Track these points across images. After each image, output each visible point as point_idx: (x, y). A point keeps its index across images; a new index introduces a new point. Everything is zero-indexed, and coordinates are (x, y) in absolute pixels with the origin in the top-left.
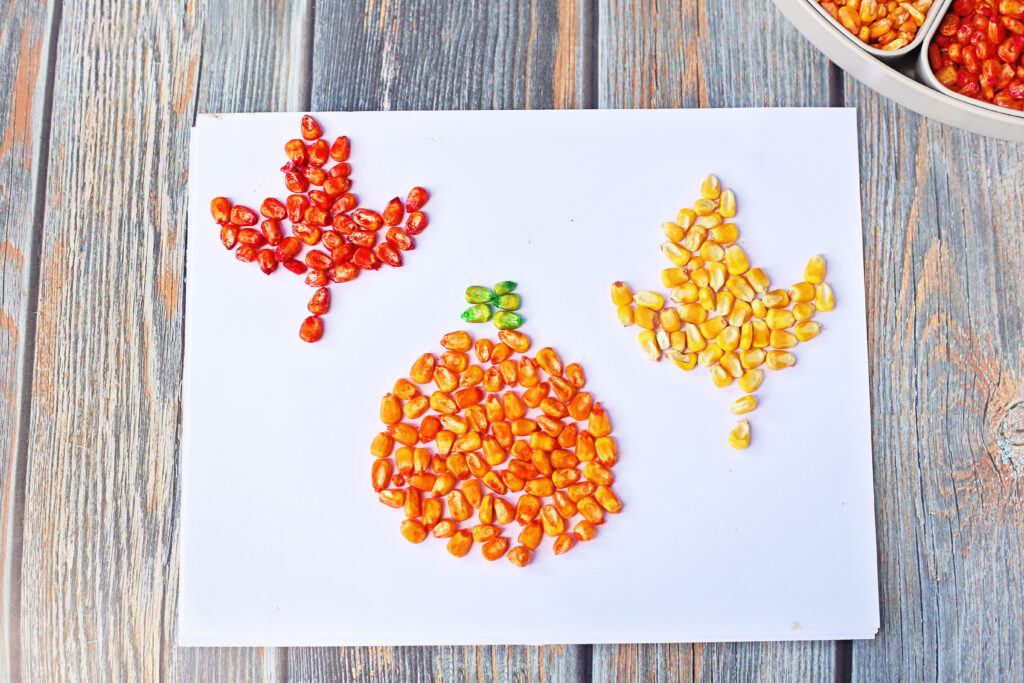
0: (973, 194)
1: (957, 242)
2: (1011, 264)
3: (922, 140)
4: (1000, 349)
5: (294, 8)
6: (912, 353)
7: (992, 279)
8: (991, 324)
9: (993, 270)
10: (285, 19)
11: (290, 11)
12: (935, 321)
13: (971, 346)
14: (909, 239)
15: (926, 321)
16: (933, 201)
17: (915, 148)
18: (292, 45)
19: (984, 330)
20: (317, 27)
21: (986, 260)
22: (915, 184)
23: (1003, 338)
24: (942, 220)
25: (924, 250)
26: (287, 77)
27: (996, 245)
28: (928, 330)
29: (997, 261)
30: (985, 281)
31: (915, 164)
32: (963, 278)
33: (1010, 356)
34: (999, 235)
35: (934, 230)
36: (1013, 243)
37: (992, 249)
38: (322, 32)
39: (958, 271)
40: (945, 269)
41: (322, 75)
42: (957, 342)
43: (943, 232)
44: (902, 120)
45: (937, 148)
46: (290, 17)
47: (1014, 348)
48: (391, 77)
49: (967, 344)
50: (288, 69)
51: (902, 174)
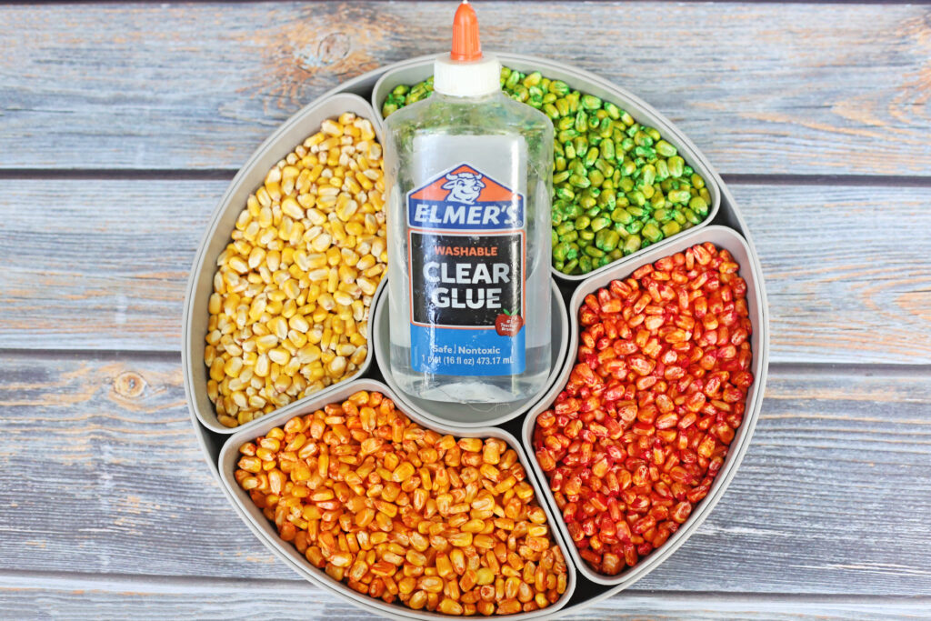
0: (797, 80)
1: (835, 94)
2: (849, 56)
3: (755, 117)
4: (913, 67)
5: (653, 608)
6: (920, 131)
7: (861, 70)
8: (895, 72)
9: (854, 69)
10: (664, 615)
11: (655, 611)
12: (896, 113)
13: (912, 87)
14: (833, 129)
15: (896, 120)
16: (802, 111)
17: (761, 122)
18: (685, 609)
19: (899, 77)
20: (670, 588)
21: (846, 74)
22: (790, 123)
23: (905, 64)
24: (818, 104)
25: (841, 119)
26: (713, 612)
27: (835, 66)
28: (901, 117)
29: (846, 66)
30: (863, 74)
31: (774, 123)
32: (861, 91)
33: (918, 60)
34: (827, 63)
35: (825, 111)
36: (833, 54)
37: (838, 69)
38: (675, 584)
39: (856, 94)
40: (855, 104)
41: (712, 583)
42: (910, 97)
43: (827, 104)
44: (739, 130)
45: (760, 106)
46: (661, 611)
47: (912, 57)
48: (712, 527)
49: (911, 90)
50: (706, 611)
51: (782, 132)
